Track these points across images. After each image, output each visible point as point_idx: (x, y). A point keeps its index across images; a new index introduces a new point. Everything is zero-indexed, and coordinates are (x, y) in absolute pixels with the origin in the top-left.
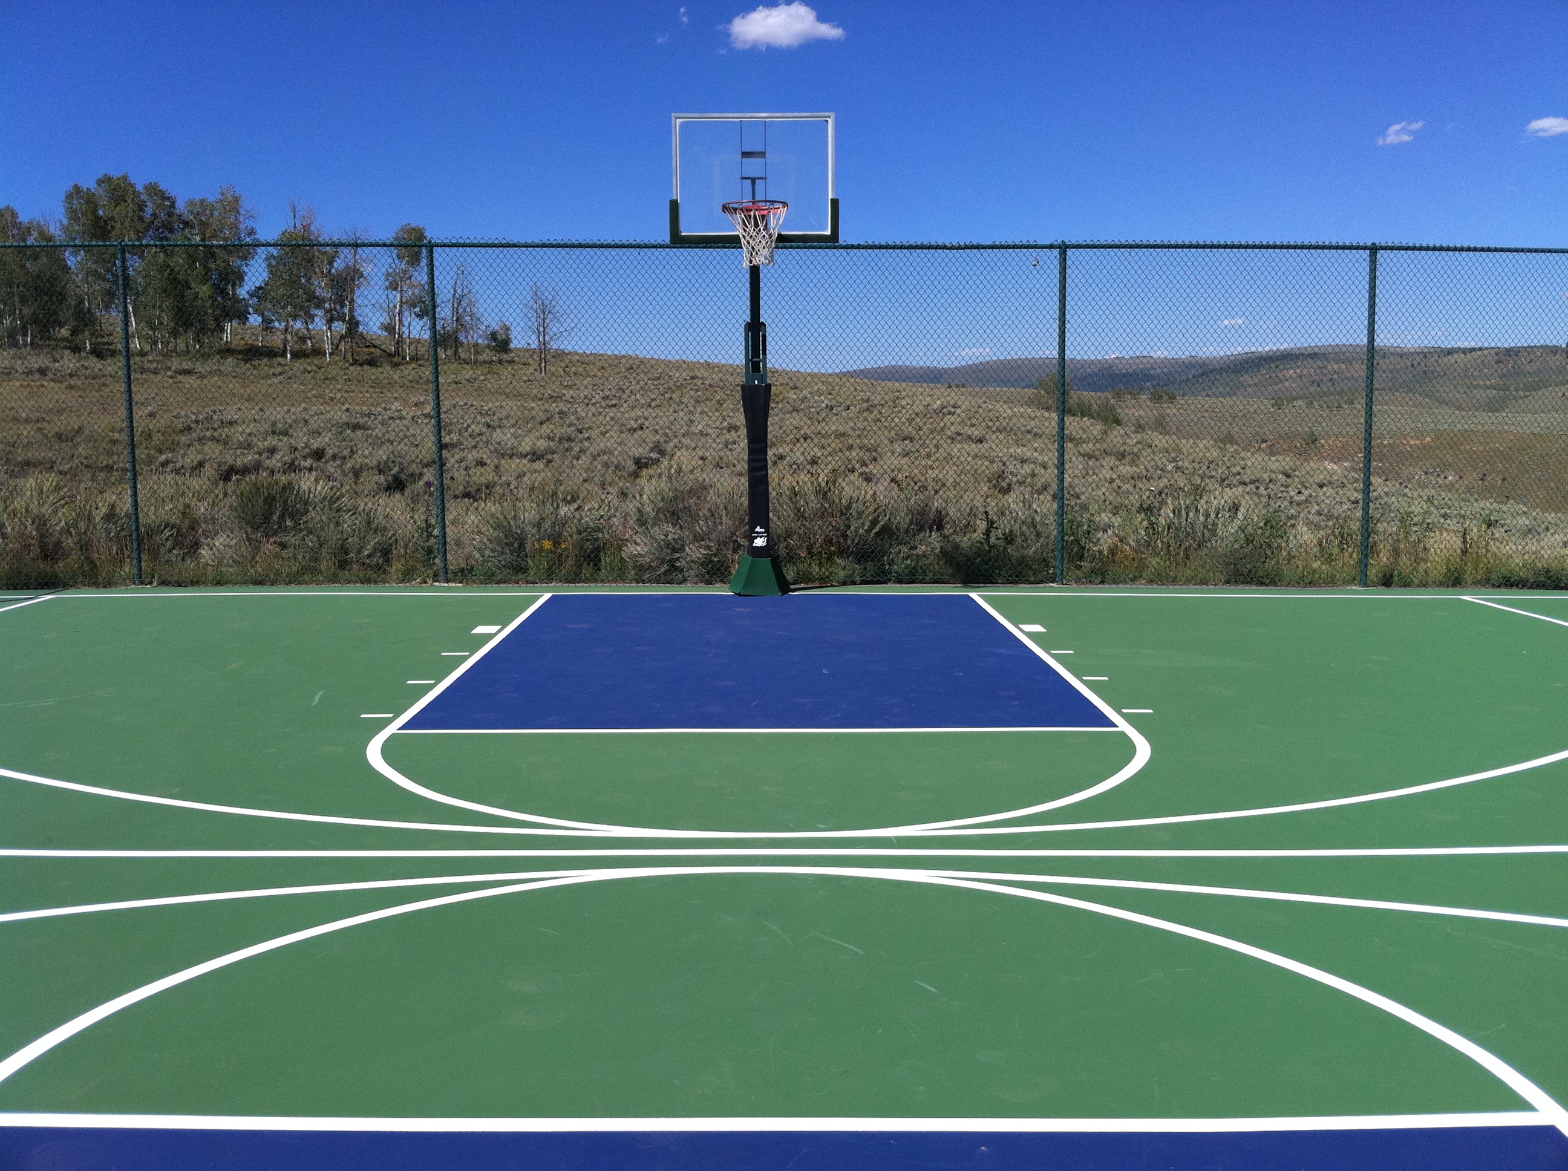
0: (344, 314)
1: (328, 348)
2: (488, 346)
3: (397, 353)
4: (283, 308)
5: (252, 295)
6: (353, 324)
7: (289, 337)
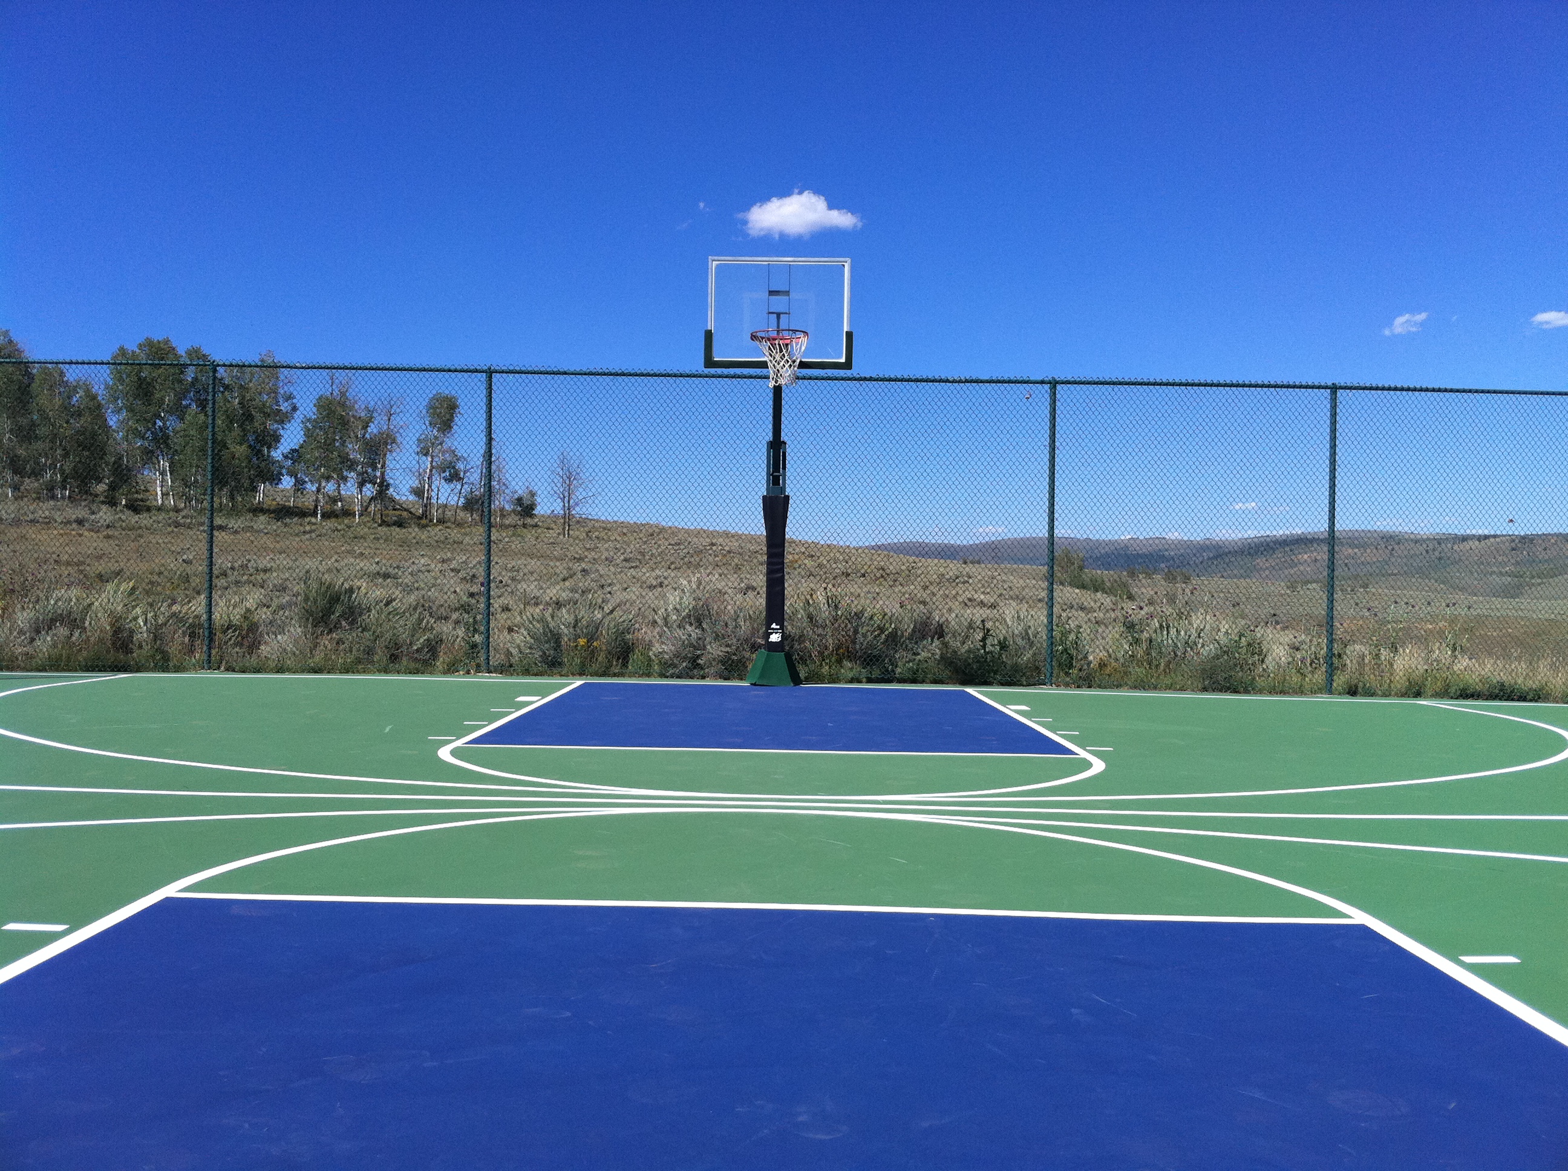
0: (375, 477)
1: (357, 508)
2: (514, 511)
3: (425, 515)
4: (317, 469)
5: (286, 457)
6: (384, 487)
7: (321, 496)
